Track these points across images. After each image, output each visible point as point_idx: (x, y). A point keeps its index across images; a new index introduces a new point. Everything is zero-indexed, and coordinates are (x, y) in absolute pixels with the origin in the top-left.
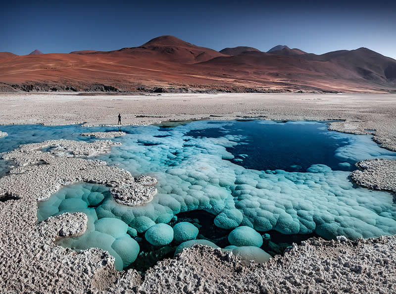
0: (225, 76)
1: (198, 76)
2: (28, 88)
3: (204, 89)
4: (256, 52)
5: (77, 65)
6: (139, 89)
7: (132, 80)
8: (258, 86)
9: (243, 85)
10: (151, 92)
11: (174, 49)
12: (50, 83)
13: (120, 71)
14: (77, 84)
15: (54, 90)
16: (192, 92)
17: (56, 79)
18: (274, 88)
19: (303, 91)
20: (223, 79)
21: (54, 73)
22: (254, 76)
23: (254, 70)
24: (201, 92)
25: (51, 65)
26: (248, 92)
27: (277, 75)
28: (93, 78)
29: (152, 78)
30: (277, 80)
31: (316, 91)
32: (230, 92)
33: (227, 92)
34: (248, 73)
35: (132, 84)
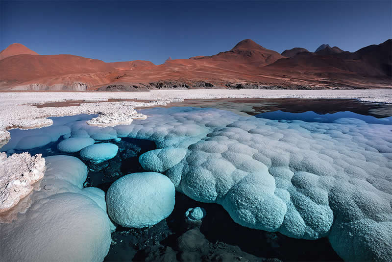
0: (284, 76)
1: (266, 76)
2: (160, 86)
3: (269, 86)
4: (306, 52)
5: (191, 69)
6: (227, 86)
7: (223, 79)
8: (306, 84)
9: (296, 83)
10: (234, 88)
11: (252, 52)
12: (173, 82)
13: (217, 72)
14: (189, 82)
15: (175, 87)
16: (261, 88)
17: (177, 78)
18: (318, 85)
19: (339, 88)
20: (283, 79)
21: (177, 74)
22: (304, 77)
23: (304, 71)
24: (266, 88)
25: (176, 69)
26: (299, 89)
27: (320, 75)
28: (200, 77)
29: (236, 78)
30: (320, 79)
31: (349, 88)
32: (286, 89)
33: (284, 89)
34: (300, 73)
35: (223, 82)
